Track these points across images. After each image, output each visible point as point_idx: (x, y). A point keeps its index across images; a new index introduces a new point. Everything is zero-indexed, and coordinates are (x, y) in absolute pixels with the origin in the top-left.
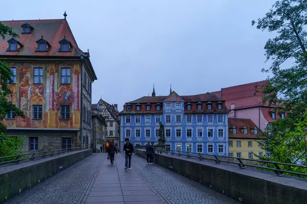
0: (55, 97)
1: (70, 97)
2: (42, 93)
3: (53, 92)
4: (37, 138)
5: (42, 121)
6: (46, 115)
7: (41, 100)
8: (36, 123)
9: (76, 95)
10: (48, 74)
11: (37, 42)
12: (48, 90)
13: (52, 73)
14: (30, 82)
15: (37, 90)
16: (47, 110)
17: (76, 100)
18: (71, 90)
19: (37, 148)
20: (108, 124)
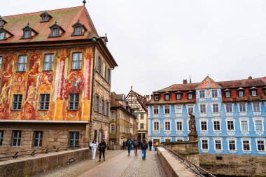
0: (65, 85)
1: (80, 84)
2: (51, 81)
3: (62, 80)
4: (42, 132)
5: (48, 112)
6: (53, 105)
7: (49, 89)
8: (42, 114)
9: (86, 81)
10: (59, 60)
11: (51, 28)
12: (58, 77)
13: (63, 59)
14: (40, 70)
15: (46, 78)
16: (55, 100)
17: (86, 86)
18: (82, 76)
19: (40, 145)
20: (139, 116)
